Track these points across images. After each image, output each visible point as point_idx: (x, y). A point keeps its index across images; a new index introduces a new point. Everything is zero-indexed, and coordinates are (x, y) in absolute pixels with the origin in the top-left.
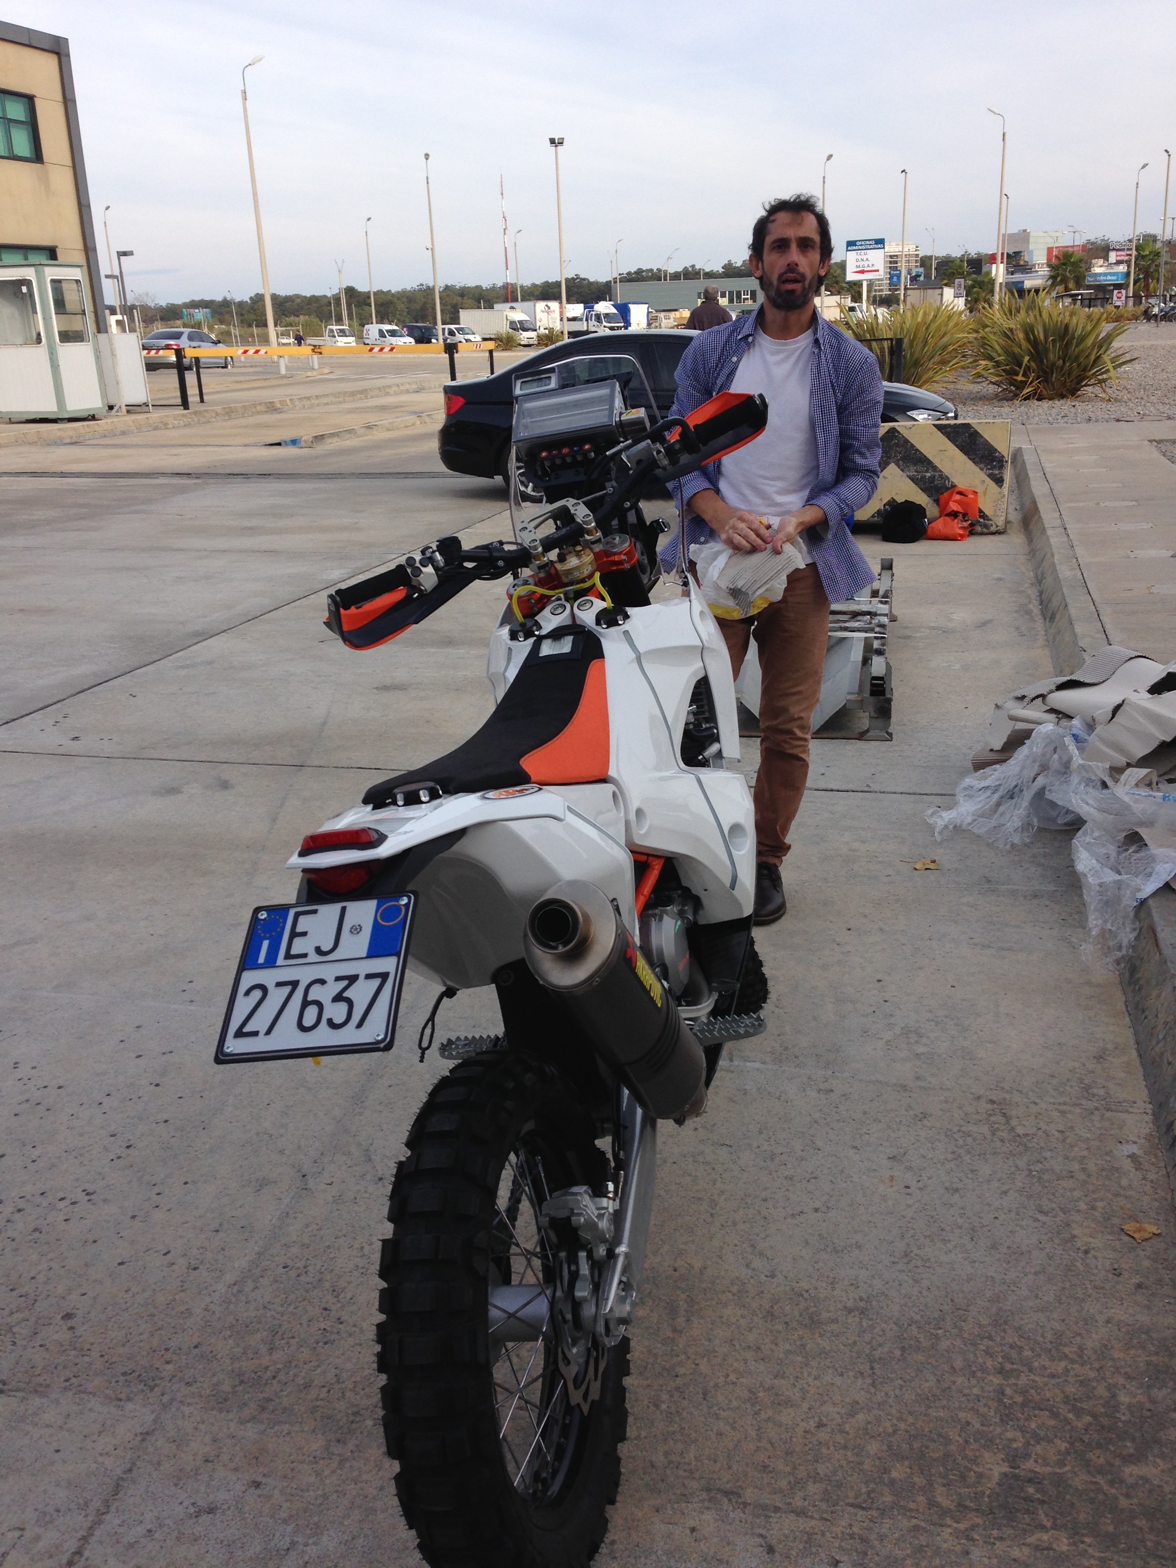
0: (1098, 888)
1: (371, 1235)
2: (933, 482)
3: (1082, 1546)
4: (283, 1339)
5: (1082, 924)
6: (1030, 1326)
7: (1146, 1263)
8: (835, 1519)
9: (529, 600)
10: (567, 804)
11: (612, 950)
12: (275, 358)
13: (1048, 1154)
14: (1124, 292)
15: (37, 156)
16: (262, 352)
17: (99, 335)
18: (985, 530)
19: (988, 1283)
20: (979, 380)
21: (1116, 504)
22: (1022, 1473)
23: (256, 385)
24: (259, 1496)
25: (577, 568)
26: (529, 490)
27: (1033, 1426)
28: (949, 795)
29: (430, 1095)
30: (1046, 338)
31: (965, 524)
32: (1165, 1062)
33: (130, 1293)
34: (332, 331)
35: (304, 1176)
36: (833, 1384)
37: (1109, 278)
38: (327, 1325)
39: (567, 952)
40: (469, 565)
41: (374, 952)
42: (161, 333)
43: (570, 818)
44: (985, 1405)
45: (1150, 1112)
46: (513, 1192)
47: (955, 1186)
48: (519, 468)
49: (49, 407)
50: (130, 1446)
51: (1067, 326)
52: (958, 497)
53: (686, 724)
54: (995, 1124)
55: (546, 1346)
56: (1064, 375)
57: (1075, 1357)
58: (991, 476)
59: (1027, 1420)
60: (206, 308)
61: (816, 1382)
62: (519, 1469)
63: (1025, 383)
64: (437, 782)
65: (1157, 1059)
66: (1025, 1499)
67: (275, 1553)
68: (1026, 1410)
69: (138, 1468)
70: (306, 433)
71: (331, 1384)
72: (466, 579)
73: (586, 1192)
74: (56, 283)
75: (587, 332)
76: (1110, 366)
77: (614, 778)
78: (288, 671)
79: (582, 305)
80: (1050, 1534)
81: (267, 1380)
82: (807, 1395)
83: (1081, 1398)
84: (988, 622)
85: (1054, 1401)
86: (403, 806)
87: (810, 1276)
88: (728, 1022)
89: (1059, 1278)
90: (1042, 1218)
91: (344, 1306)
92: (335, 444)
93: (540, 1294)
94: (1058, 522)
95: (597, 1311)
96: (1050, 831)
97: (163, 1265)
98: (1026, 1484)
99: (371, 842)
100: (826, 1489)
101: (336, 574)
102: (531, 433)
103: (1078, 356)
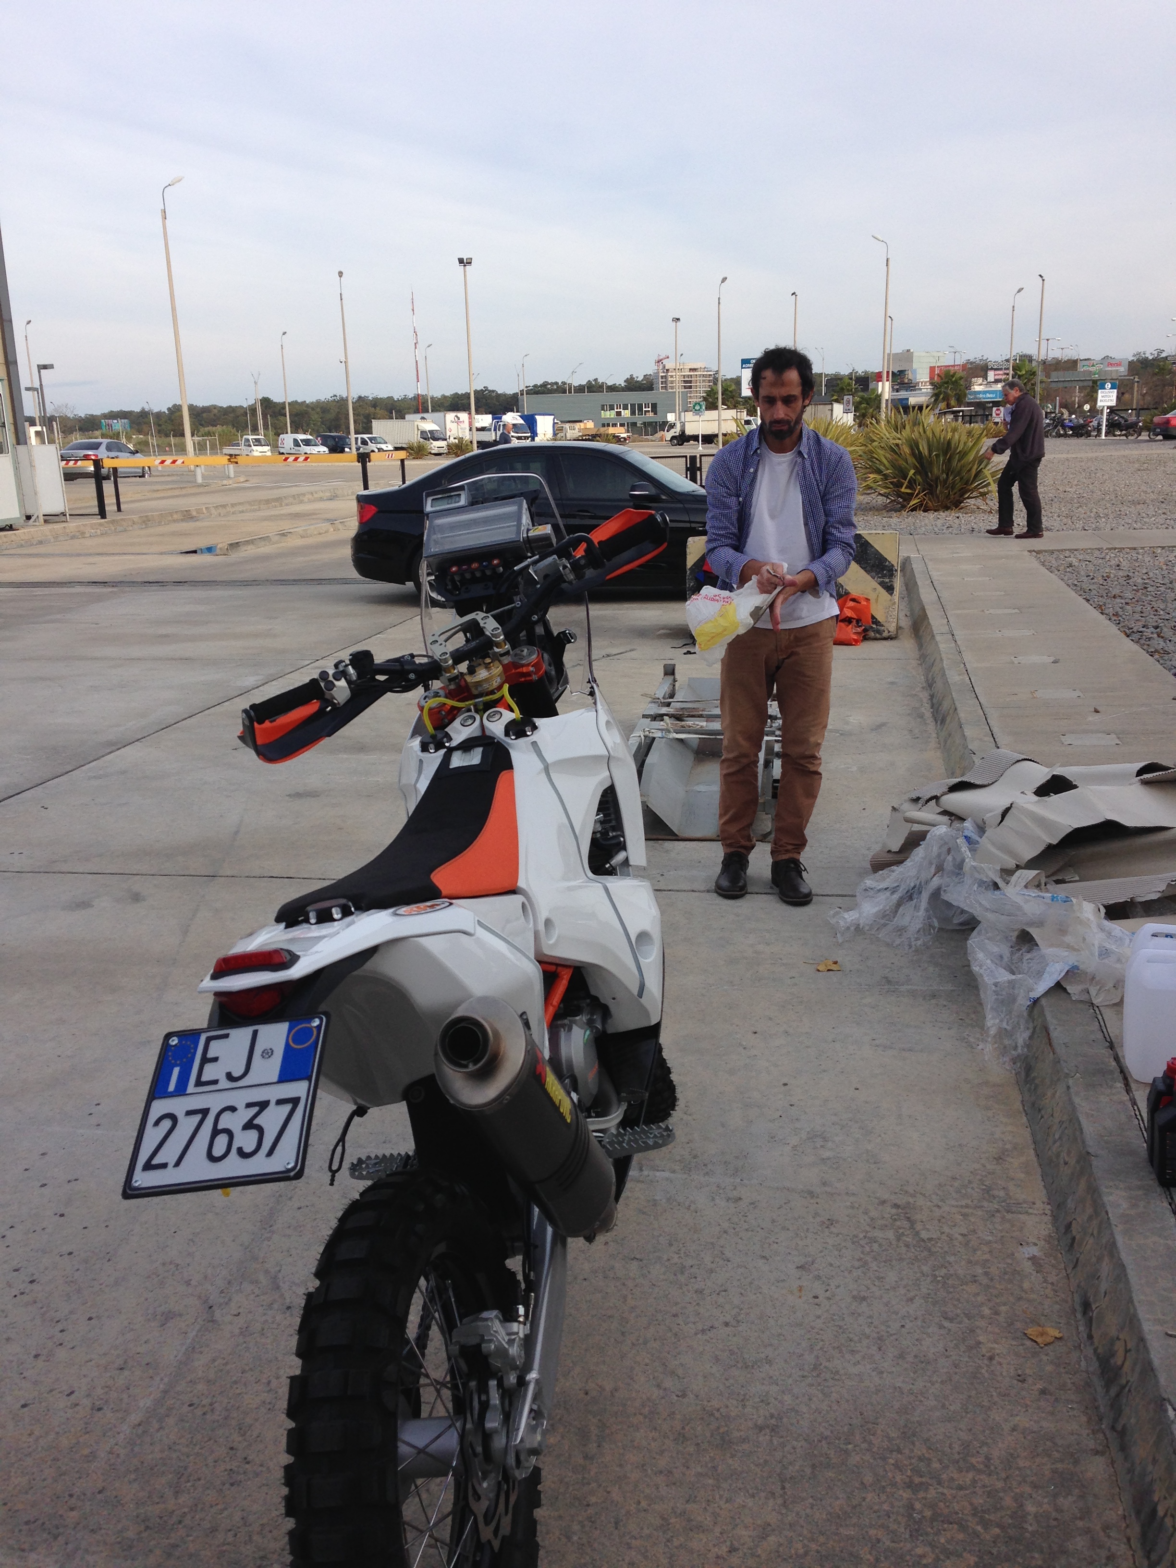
0: (994, 988)
1: (278, 1368)
4: (188, 1481)
5: (979, 1023)
6: (938, 1437)
7: (1049, 1368)
9: (439, 712)
10: (477, 919)
11: (521, 1068)
12: (192, 467)
13: (952, 1259)
16: (179, 462)
17: (19, 447)
18: (878, 636)
19: (896, 1394)
20: (869, 492)
21: (999, 612)
23: (174, 494)
25: (486, 680)
26: (440, 598)
27: (942, 1540)
28: (849, 896)
29: (339, 1220)
30: (930, 452)
31: (859, 630)
32: (1062, 1162)
33: (34, 1437)
34: (248, 440)
35: (211, 1307)
36: (744, 1506)
37: (988, 395)
38: (233, 1465)
39: (478, 1070)
40: (381, 678)
41: (285, 1077)
42: (80, 443)
43: (481, 933)
44: (895, 1521)
45: (1049, 1212)
46: (422, 1318)
47: (863, 1294)
48: (429, 574)
51: (949, 442)
52: (851, 604)
53: (594, 833)
54: (900, 1228)
55: (456, 1482)
56: (948, 488)
57: (982, 1466)
58: (882, 584)
59: (935, 1534)
60: (125, 418)
61: (727, 1505)
63: (911, 494)
64: (349, 898)
65: (1054, 1159)
68: (935, 1524)
70: (221, 541)
71: (239, 1528)
72: (377, 692)
73: (497, 1317)
77: (524, 890)
78: (201, 780)
79: (490, 416)
81: (173, 1525)
82: (719, 1519)
83: (989, 1510)
84: (883, 725)
85: (963, 1514)
86: (316, 924)
87: (721, 1394)
88: (637, 1133)
89: (965, 1386)
90: (946, 1324)
91: (250, 1445)
92: (249, 551)
93: (450, 1427)
94: (946, 629)
95: (507, 1442)
96: (947, 931)
97: (67, 1407)
99: (284, 963)
101: (250, 681)
102: (442, 549)
103: (960, 471)
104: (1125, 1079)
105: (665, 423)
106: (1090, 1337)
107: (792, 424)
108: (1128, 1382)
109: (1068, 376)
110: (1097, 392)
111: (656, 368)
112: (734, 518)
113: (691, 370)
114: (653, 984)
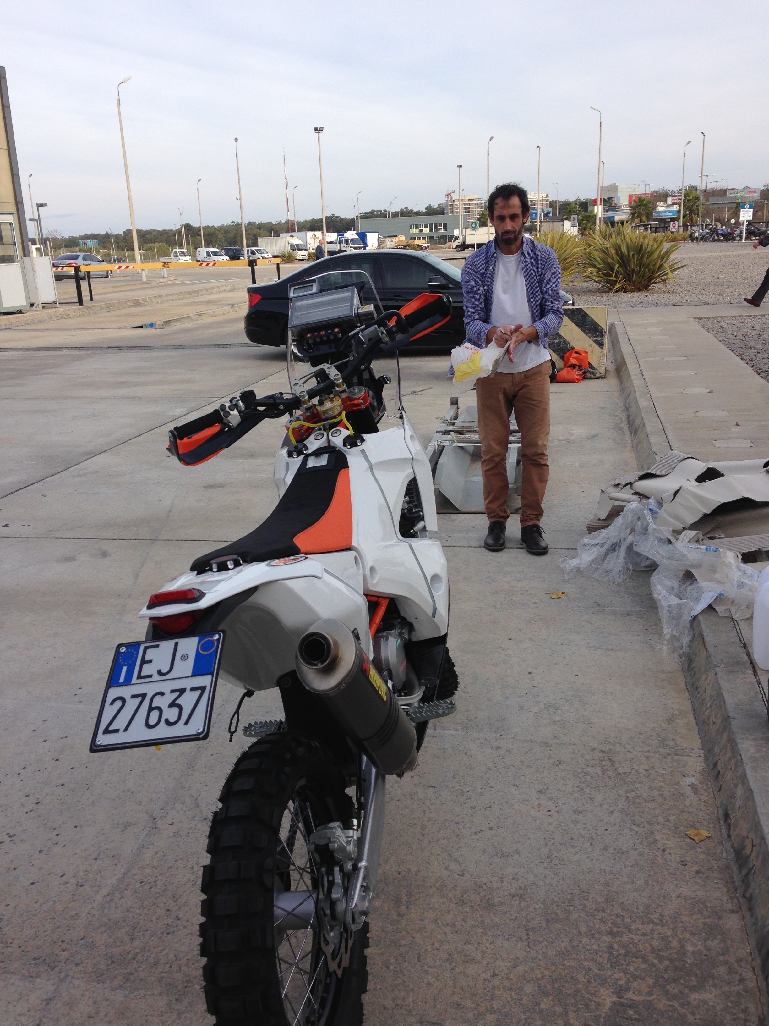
0: (668, 608)
1: (199, 858)
2: (559, 346)
4: (140, 932)
5: (658, 631)
6: (629, 902)
7: (702, 857)
9: (300, 431)
10: (324, 567)
11: (354, 665)
12: (140, 271)
13: (638, 786)
14: (677, 223)
16: (131, 267)
17: (24, 258)
18: (593, 376)
19: (602, 873)
20: (588, 280)
21: (673, 359)
22: (625, 1001)
23: (128, 289)
25: (331, 409)
26: (301, 355)
27: (632, 969)
28: (573, 549)
29: (235, 764)
30: (628, 252)
31: (580, 372)
32: (711, 722)
33: (39, 904)
34: (176, 252)
35: (154, 819)
36: (502, 947)
37: (667, 214)
38: (169, 921)
39: (323, 667)
40: (261, 408)
41: (196, 673)
42: (65, 256)
43: (326, 577)
44: (600, 956)
45: (702, 755)
46: (291, 828)
47: (579, 809)
48: (293, 340)
50: (38, 1008)
51: (641, 246)
52: (575, 355)
53: (403, 509)
54: (605, 766)
55: (313, 932)
56: (640, 276)
57: (658, 921)
58: (596, 342)
59: (627, 965)
60: (95, 239)
61: (491, 945)
62: (296, 1016)
63: (616, 281)
64: (239, 555)
65: (706, 720)
66: (627, 1019)
68: (627, 958)
70: (159, 319)
71: (172, 962)
72: (258, 418)
73: (339, 826)
75: (340, 251)
76: (669, 271)
77: (356, 548)
78: (146, 477)
79: (336, 234)
81: (130, 960)
82: (486, 955)
83: (662, 949)
84: (596, 435)
85: (645, 952)
86: (217, 572)
87: (487, 874)
88: (433, 706)
89: (647, 868)
90: (635, 828)
91: (180, 908)
92: (178, 326)
93: (309, 897)
94: (638, 371)
95: (346, 907)
96: (638, 572)
97: (60, 884)
98: (628, 1009)
99: (195, 598)
100: (498, 1018)
101: (178, 412)
102: (300, 322)
103: (649, 265)
104: (754, 667)
105: (452, 236)
106: (729, 836)
107: (517, 234)
108: (753, 866)
109: (721, 200)
110: (739, 211)
111: (446, 199)
112: (482, 299)
113: (469, 200)
114: (442, 609)
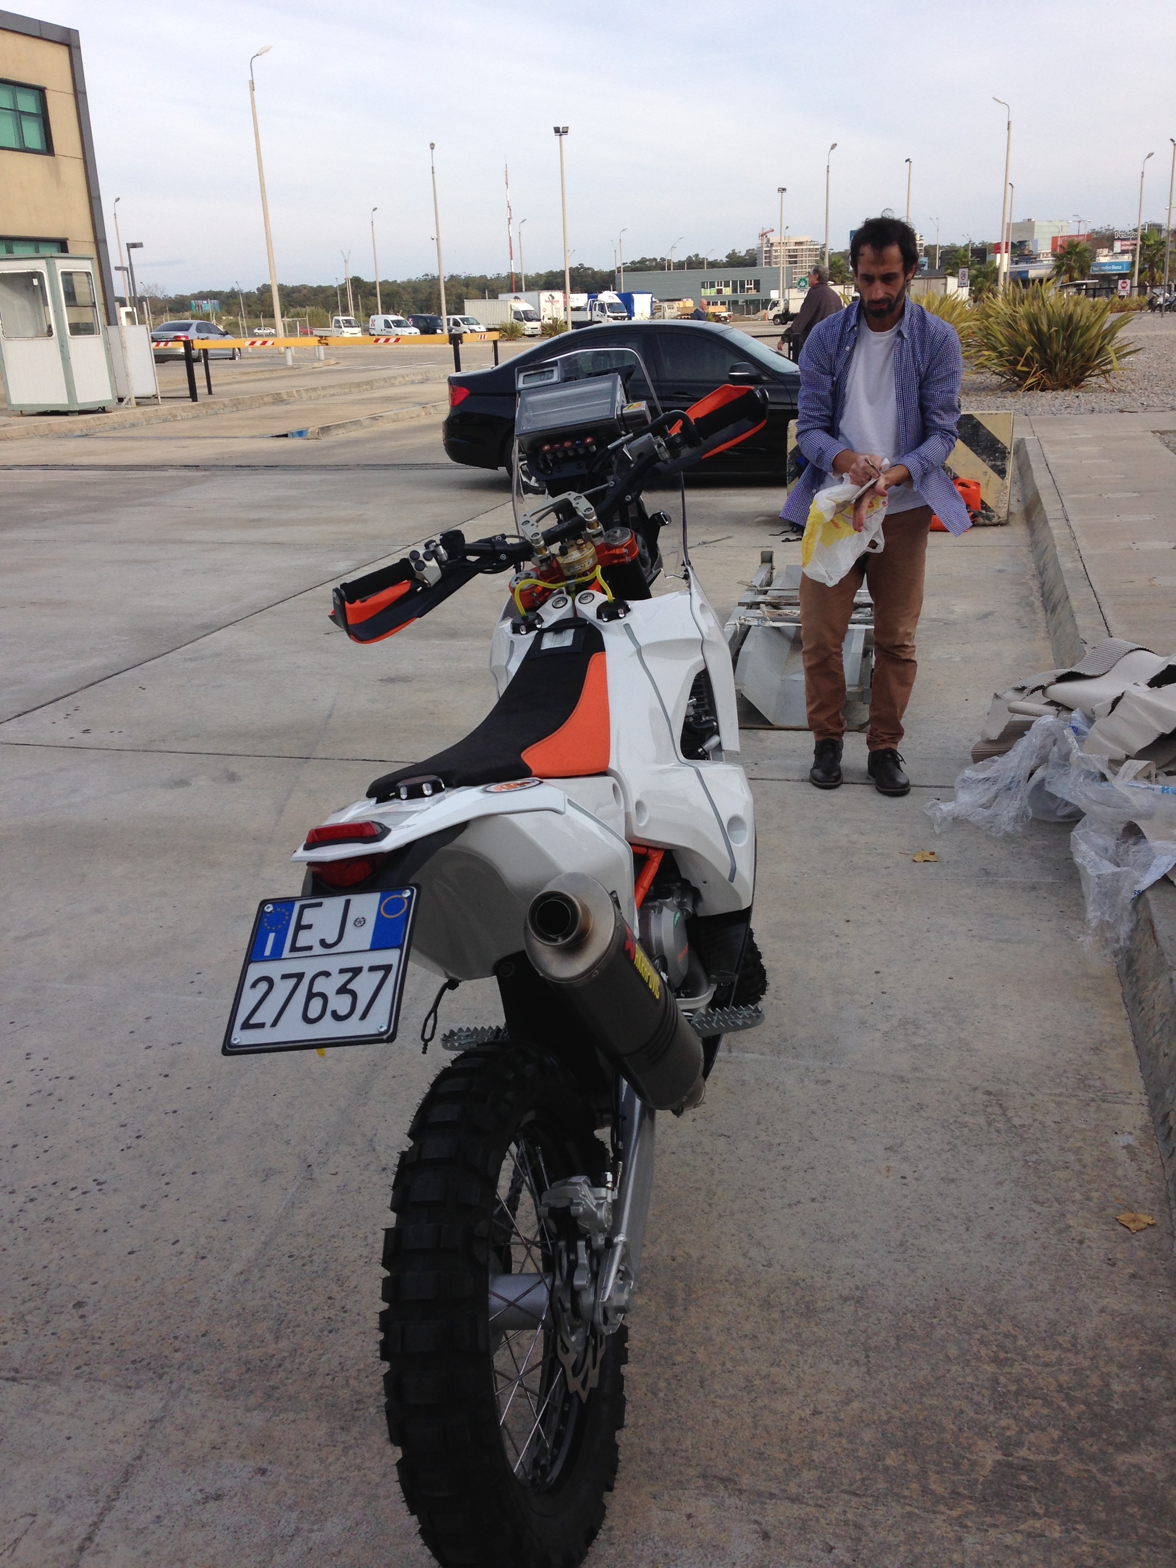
0: (1097, 880)
1: (374, 1225)
3: (1074, 1533)
4: (289, 1328)
5: (1080, 915)
6: (1024, 1316)
7: (1141, 1253)
8: (829, 1506)
9: (531, 593)
10: (567, 797)
11: (611, 943)
12: (282, 349)
13: (1043, 1145)
14: (1128, 281)
15: (48, 149)
16: (269, 343)
17: (109, 328)
18: (987, 522)
19: (983, 1273)
20: (983, 370)
21: (1118, 495)
22: (1016, 1461)
23: (263, 377)
24: (265, 1483)
25: (579, 562)
26: (533, 482)
27: (1027, 1414)
28: (948, 787)
29: (432, 1085)
30: (1049, 328)
32: (1162, 1054)
33: (140, 1282)
34: (338, 321)
35: (309, 1166)
36: (827, 1372)
37: (1114, 267)
38: (332, 1313)
39: (567, 944)
40: (473, 558)
41: (377, 945)
42: (170, 325)
43: (571, 811)
44: (979, 1393)
45: (1146, 1103)
46: (513, 1182)
47: (951, 1176)
48: (521, 460)
49: (59, 399)
50: (138, 1433)
51: (1071, 317)
53: (687, 717)
54: (992, 1114)
55: (545, 1333)
56: (1068, 365)
57: (1069, 1345)
58: (993, 467)
59: (1020, 1408)
60: (214, 299)
61: (811, 1370)
62: (519, 1456)
63: (1028, 373)
64: (440, 775)
65: (1154, 1051)
66: (1017, 1487)
67: (279, 1539)
68: (1020, 1398)
69: (148, 1455)
70: (312, 425)
71: (336, 1372)
72: (468, 573)
73: (585, 1182)
74: (67, 275)
75: (591, 322)
76: (1113, 357)
77: (614, 771)
78: (294, 664)
79: (586, 295)
80: (1042, 1521)
81: (272, 1368)
82: (803, 1383)
83: (1074, 1387)
84: (991, 613)
85: (1048, 1390)
86: (406, 799)
87: (806, 1265)
88: (727, 1014)
89: (1054, 1268)
90: (1037, 1208)
91: (348, 1295)
92: (340, 435)
93: (539, 1283)
94: (1060, 514)
95: (595, 1300)
96: (1050, 823)
97: (171, 1255)
98: (1019, 1472)
99: (375, 836)
100: (821, 1476)
101: (342, 566)
102: (533, 427)
103: (1082, 347)
105: (768, 301)
111: (760, 242)
113: (797, 243)
114: (745, 869)
